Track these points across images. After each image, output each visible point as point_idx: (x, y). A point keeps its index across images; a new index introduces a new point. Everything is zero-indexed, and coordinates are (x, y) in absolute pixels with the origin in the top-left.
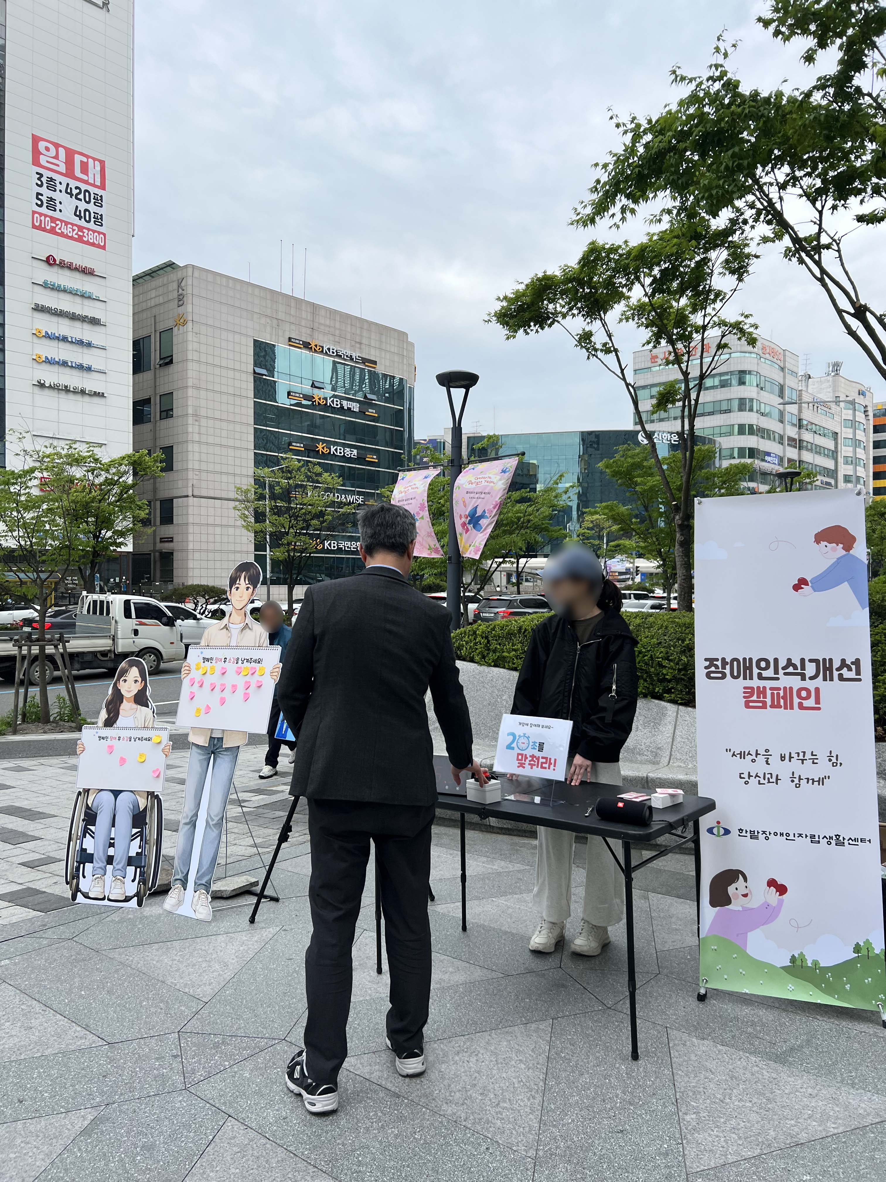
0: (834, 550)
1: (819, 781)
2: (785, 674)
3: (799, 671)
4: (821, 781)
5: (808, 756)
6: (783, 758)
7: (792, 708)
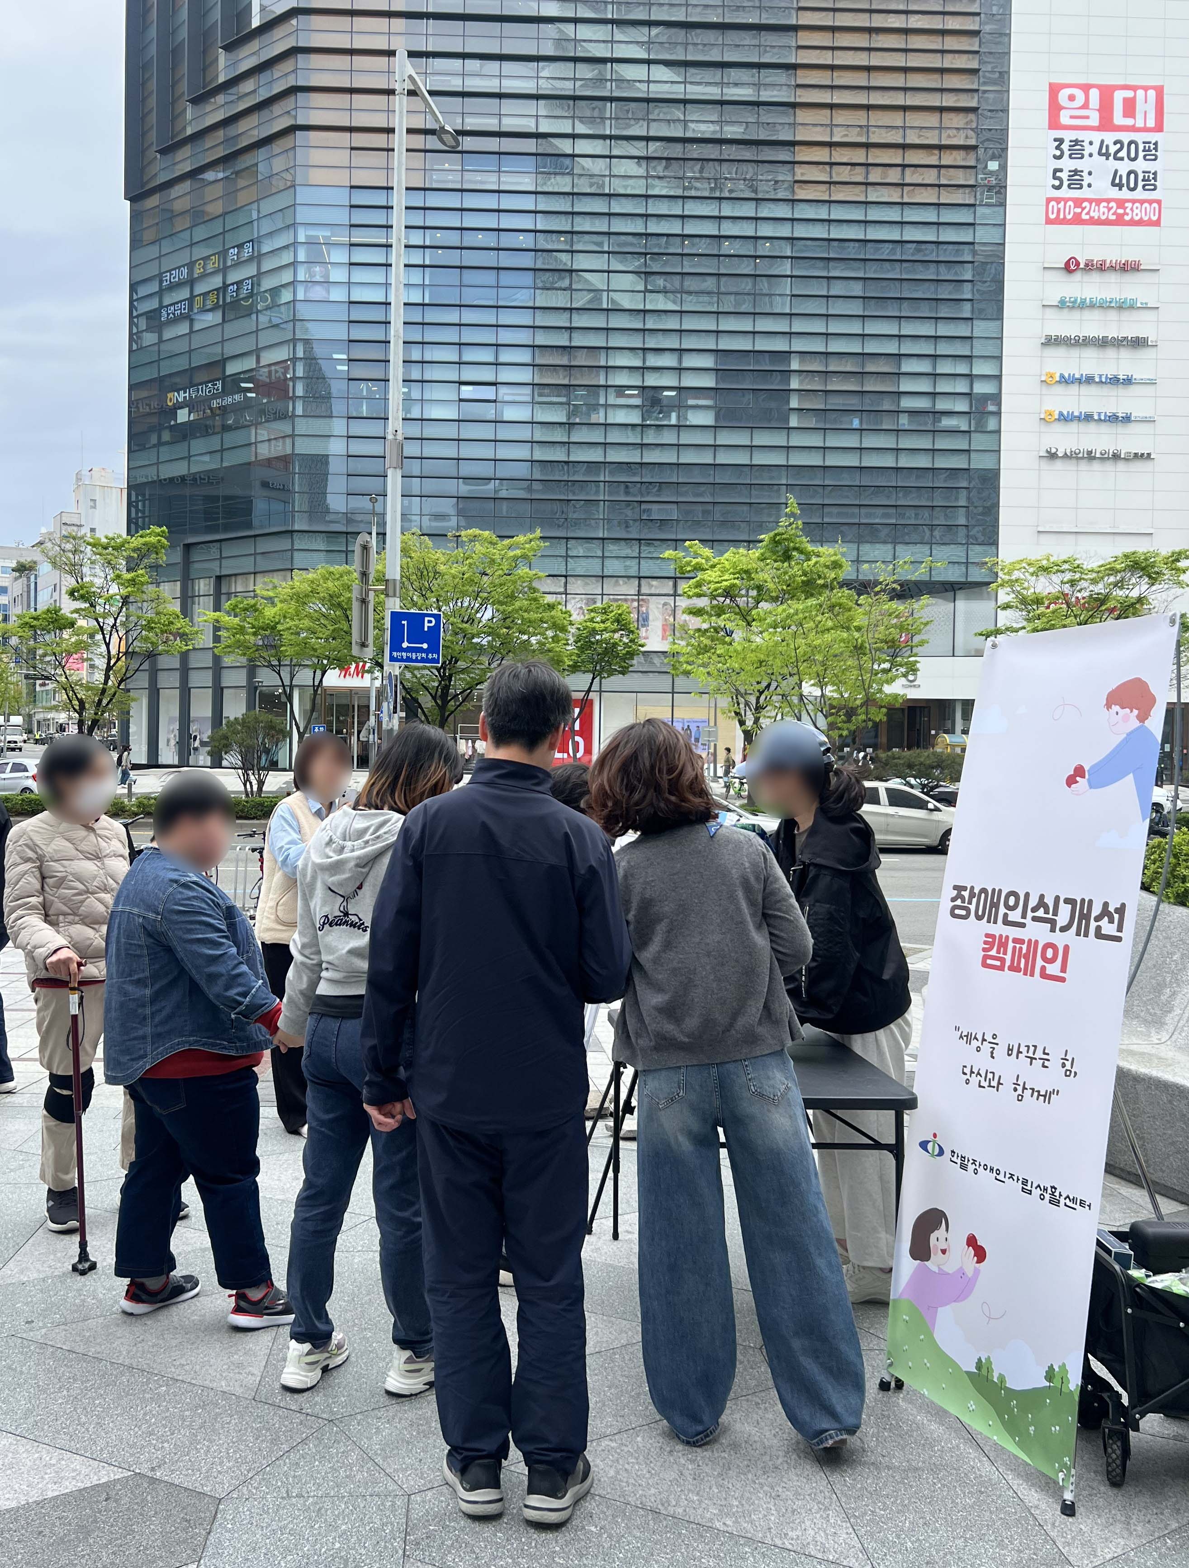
0: (1126, 719)
1: (1045, 1096)
2: (1035, 919)
3: (1050, 916)
4: (1047, 1097)
5: (1039, 1054)
6: (1010, 1050)
7: (1032, 975)
